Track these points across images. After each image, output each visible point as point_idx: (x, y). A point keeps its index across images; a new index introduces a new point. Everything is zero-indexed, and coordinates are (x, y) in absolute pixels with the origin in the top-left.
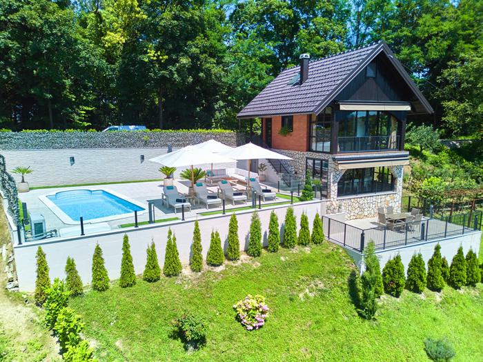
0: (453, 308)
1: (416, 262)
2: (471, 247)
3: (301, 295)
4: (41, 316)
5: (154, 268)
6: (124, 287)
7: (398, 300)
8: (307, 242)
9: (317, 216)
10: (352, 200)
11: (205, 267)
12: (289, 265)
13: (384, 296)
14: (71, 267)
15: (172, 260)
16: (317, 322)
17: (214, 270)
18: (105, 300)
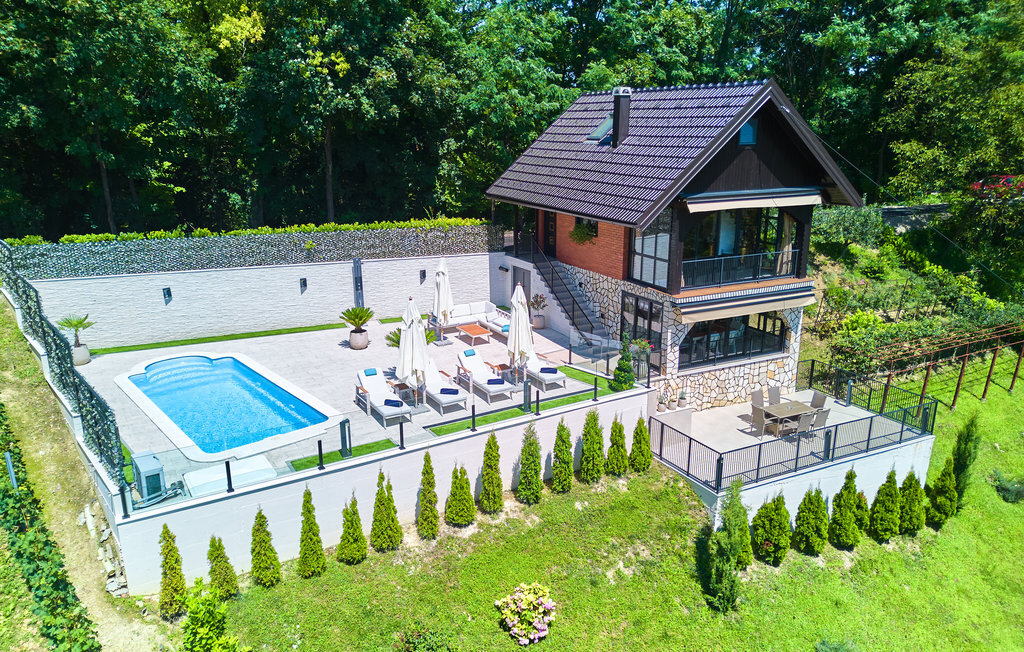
0: (872, 578)
1: (812, 503)
2: (912, 468)
3: (610, 574)
4: (175, 640)
5: (356, 540)
6: (306, 578)
7: (776, 569)
8: (622, 470)
9: (640, 422)
10: (706, 375)
11: (443, 528)
12: (589, 517)
13: (754, 566)
14: (217, 552)
15: (385, 525)
16: (637, 623)
17: (459, 535)
18: (277, 603)
